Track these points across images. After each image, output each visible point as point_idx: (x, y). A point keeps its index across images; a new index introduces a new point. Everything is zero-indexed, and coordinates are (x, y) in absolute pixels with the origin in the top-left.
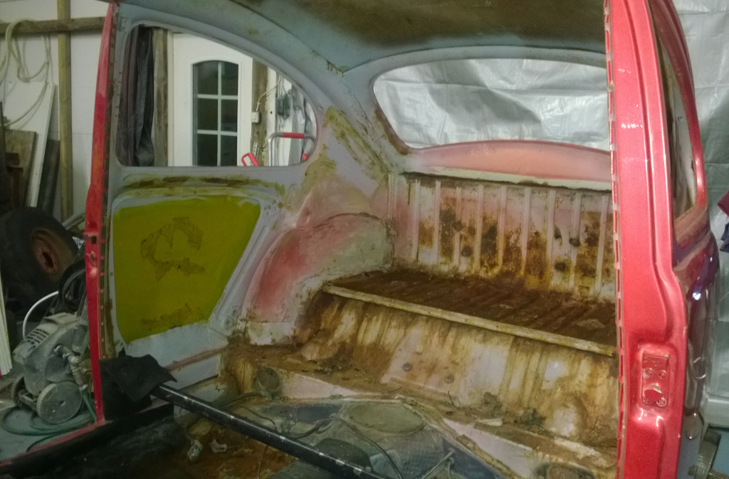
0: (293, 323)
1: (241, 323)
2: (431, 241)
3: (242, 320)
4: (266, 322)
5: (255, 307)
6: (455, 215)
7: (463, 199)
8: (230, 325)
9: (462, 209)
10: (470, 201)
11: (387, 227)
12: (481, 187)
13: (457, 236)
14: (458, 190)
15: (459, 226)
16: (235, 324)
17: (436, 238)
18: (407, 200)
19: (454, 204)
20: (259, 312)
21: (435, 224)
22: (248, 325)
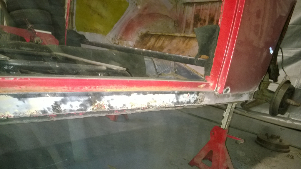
0: (134, 43)
1: (117, 41)
2: (189, 27)
3: (117, 40)
4: (125, 40)
5: (122, 36)
6: (199, 16)
7: (203, 9)
8: (114, 40)
9: (202, 13)
10: (205, 9)
11: (174, 23)
12: (210, 4)
13: (199, 24)
14: (202, 6)
15: (200, 20)
16: (115, 41)
17: (192, 25)
18: (183, 13)
19: (199, 12)
20: (123, 37)
21: (192, 20)
22: (120, 41)
